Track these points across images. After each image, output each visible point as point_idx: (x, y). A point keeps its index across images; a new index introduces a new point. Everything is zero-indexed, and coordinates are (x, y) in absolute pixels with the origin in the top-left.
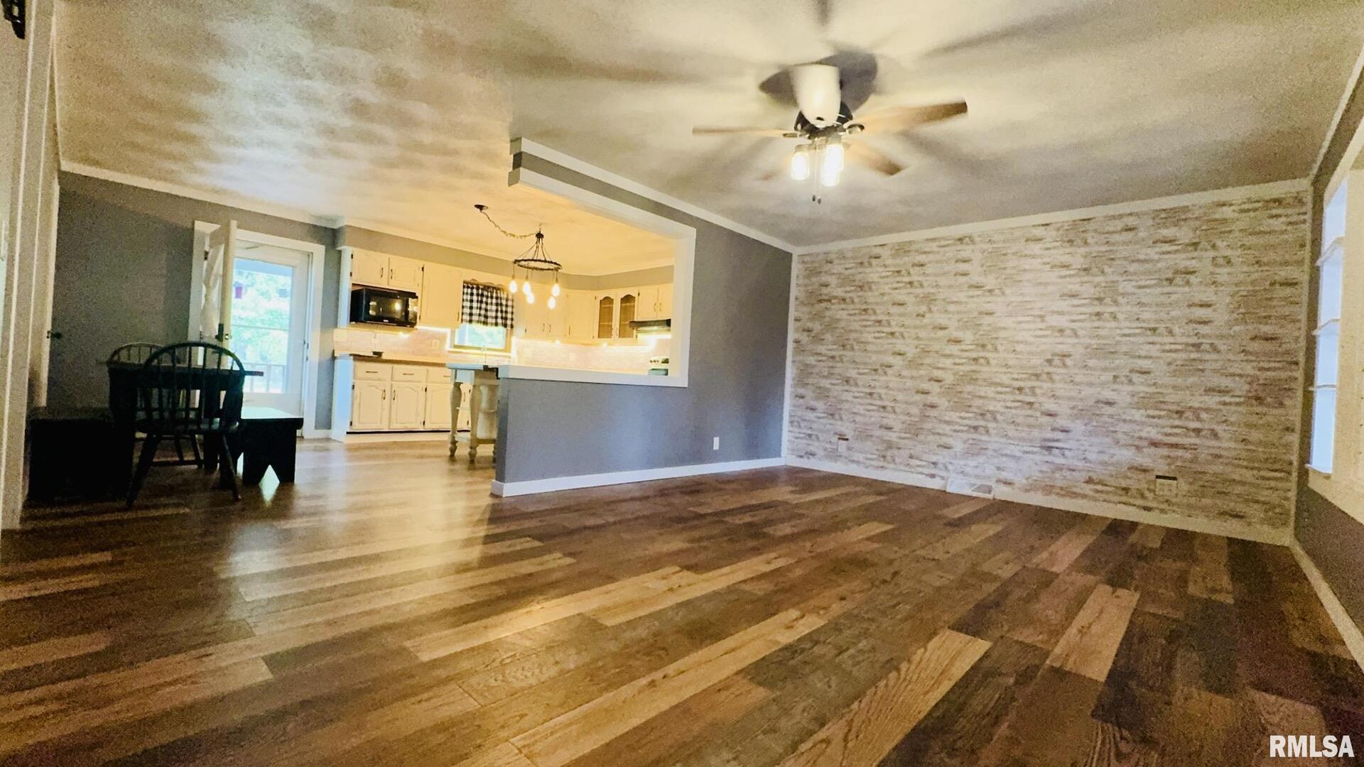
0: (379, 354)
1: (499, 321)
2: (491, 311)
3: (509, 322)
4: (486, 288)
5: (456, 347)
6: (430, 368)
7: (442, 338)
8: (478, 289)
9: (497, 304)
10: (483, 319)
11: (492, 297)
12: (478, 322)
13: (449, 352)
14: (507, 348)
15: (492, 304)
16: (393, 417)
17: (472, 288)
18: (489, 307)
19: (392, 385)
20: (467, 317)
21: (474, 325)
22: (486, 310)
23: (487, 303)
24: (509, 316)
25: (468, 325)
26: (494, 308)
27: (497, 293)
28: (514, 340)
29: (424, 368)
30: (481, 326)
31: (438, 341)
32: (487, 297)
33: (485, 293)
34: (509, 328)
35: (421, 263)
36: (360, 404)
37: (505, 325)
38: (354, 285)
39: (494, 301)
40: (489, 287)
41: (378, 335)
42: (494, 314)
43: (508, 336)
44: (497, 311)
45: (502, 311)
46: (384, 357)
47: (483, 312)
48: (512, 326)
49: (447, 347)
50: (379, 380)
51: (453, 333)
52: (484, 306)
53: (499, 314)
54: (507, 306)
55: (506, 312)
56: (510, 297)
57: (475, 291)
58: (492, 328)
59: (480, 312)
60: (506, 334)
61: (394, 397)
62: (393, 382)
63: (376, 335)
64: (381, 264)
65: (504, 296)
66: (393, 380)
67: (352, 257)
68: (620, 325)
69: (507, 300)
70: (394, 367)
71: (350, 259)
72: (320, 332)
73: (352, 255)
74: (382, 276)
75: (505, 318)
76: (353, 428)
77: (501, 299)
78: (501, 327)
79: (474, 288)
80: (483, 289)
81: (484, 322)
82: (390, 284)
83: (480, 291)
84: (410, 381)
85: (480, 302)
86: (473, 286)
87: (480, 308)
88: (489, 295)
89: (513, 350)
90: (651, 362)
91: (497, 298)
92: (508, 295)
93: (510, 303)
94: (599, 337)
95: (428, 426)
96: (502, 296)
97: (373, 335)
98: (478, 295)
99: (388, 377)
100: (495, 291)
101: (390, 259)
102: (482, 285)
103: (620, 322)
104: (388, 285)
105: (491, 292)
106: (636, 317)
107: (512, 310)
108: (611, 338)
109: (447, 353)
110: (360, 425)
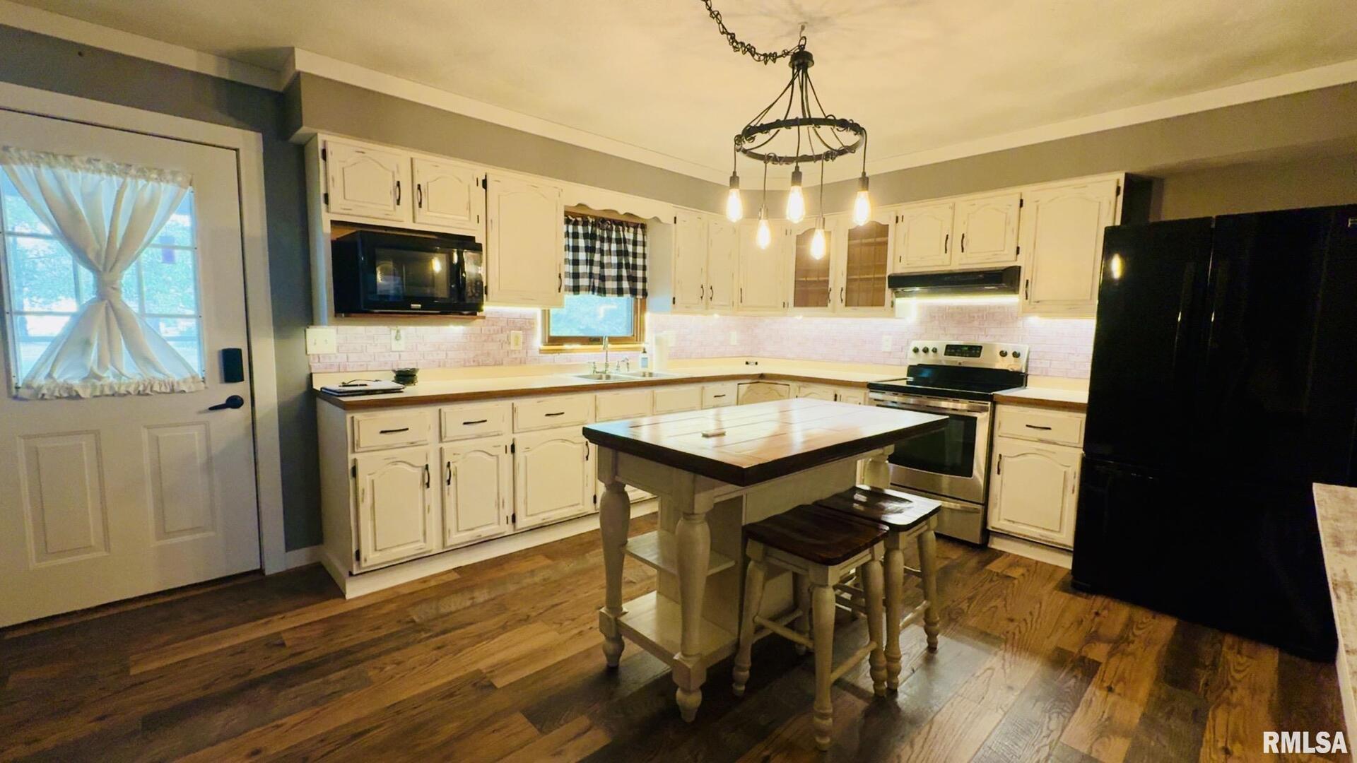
0: (406, 377)
1: (625, 285)
2: (610, 265)
3: (639, 286)
4: (601, 222)
5: (554, 340)
6: (520, 403)
7: (525, 326)
8: (585, 224)
9: (619, 253)
10: (597, 283)
11: (610, 240)
12: (592, 289)
13: (541, 351)
14: (637, 333)
15: (610, 252)
16: (450, 524)
17: (576, 224)
18: (606, 259)
19: (441, 450)
20: (569, 282)
21: (584, 296)
22: (602, 265)
23: (602, 252)
24: (640, 274)
25: (569, 297)
26: (614, 260)
27: (618, 231)
28: (648, 316)
29: (505, 404)
30: (595, 297)
32: (602, 240)
33: (598, 232)
34: (640, 297)
35: (480, 171)
36: (373, 508)
37: (633, 292)
38: (334, 223)
39: (614, 247)
40: (604, 221)
41: (402, 333)
42: (614, 272)
43: (640, 310)
44: (619, 266)
45: (627, 265)
46: (420, 386)
47: (596, 270)
48: (645, 293)
49: (537, 342)
50: (412, 444)
51: (546, 315)
52: (597, 257)
53: (624, 272)
54: (635, 255)
55: (635, 267)
56: (640, 238)
57: (580, 229)
58: (612, 298)
59: (591, 269)
60: (636, 307)
61: (448, 478)
62: (444, 445)
63: (398, 331)
64: (393, 173)
65: (629, 236)
66: (444, 440)
67: (324, 158)
68: (849, 281)
69: (635, 243)
70: (440, 410)
71: (321, 161)
72: (273, 340)
73: (324, 151)
74: (398, 202)
75: (632, 279)
76: (364, 565)
77: (625, 242)
78: (627, 296)
79: (581, 223)
80: (594, 225)
81: (599, 288)
82: (417, 220)
83: (590, 228)
84: (480, 437)
85: (590, 250)
86: (579, 219)
87: (590, 262)
88: (605, 236)
89: (649, 336)
90: (916, 350)
91: (618, 241)
92: (635, 234)
93: (640, 249)
94: (796, 304)
95: (523, 523)
96: (627, 237)
97: (394, 333)
98: (586, 236)
99: (432, 435)
100: (614, 227)
101: (412, 159)
102: (591, 217)
103: (847, 275)
104: (414, 222)
105: (607, 229)
106: (895, 267)
107: (644, 262)
108: (827, 306)
109: (538, 354)
110: (378, 554)
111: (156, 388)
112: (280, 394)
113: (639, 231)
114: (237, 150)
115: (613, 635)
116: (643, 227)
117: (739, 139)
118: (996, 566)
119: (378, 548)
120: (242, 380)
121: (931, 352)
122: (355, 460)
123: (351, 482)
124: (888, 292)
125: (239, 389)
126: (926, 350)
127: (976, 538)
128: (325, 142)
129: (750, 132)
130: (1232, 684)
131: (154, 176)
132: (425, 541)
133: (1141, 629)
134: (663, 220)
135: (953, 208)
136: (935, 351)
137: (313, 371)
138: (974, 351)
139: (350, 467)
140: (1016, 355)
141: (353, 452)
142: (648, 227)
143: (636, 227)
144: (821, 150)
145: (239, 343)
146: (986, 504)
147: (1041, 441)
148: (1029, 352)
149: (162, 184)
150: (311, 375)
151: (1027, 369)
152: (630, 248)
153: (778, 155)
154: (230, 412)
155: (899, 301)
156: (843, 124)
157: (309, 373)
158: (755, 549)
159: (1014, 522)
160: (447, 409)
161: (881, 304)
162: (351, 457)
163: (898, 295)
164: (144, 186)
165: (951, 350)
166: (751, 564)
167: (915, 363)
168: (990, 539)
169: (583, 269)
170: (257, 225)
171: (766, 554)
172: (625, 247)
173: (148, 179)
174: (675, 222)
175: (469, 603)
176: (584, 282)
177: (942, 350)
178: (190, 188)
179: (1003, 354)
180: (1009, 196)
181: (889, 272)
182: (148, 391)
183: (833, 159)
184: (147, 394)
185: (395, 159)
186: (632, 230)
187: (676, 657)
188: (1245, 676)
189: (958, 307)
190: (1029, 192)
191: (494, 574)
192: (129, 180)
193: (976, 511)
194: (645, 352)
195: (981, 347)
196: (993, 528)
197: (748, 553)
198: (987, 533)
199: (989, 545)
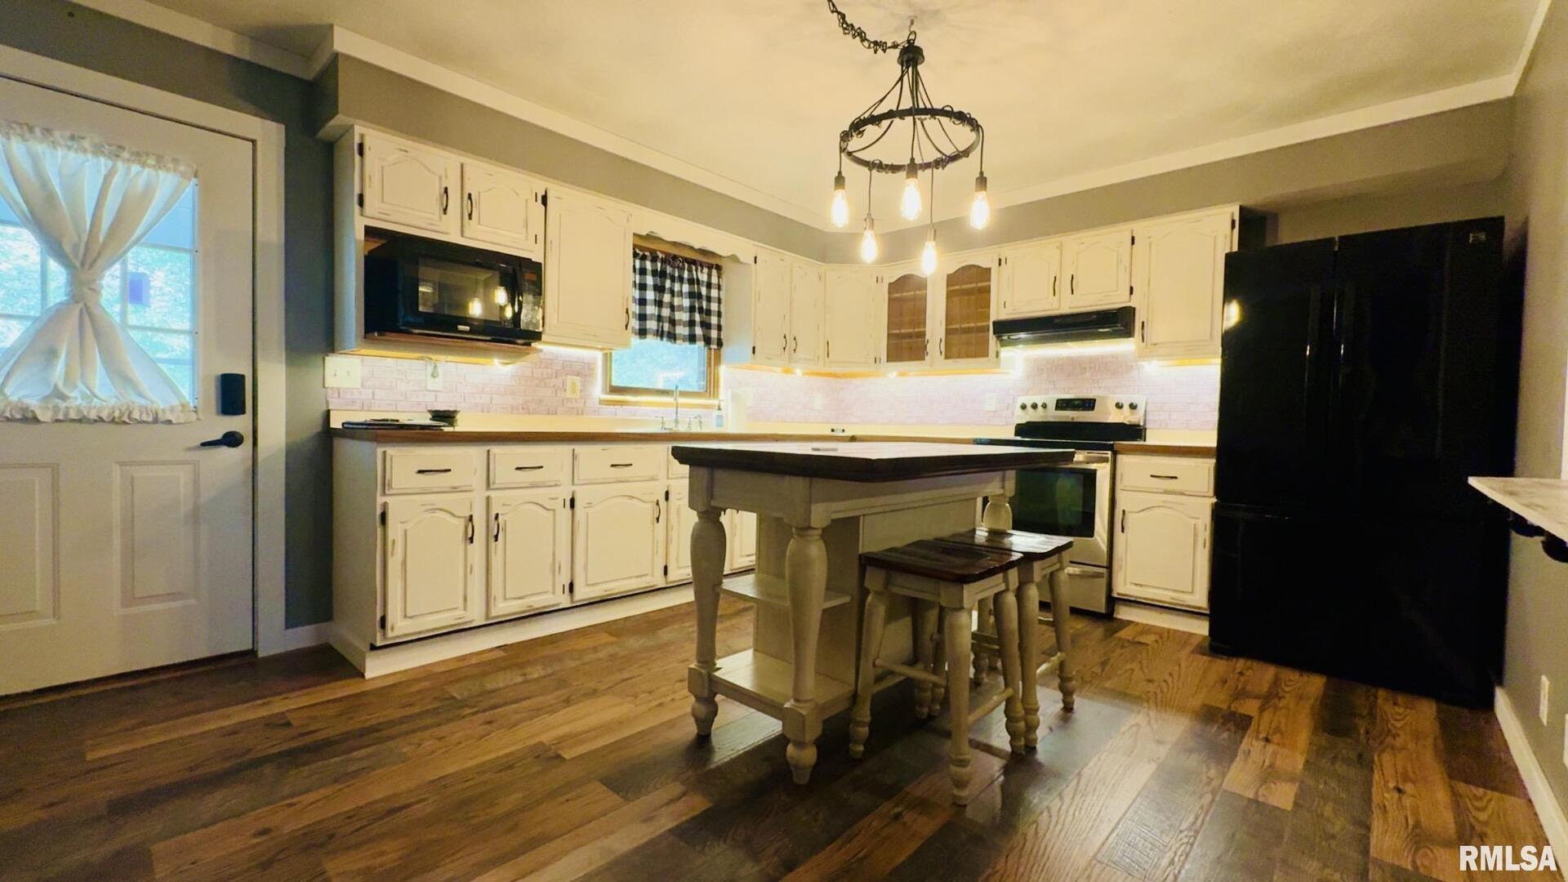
0: (447, 417)
1: (698, 331)
2: (681, 308)
3: (714, 334)
4: (671, 259)
5: (615, 390)
6: (582, 449)
7: (584, 372)
8: (654, 259)
9: (691, 295)
10: (666, 327)
11: (681, 279)
12: (660, 334)
13: (602, 402)
14: (711, 386)
15: (681, 294)
16: (496, 590)
17: (643, 258)
18: (677, 301)
19: (488, 498)
20: (635, 324)
21: (651, 340)
22: (672, 307)
23: (672, 292)
24: (714, 320)
25: (635, 340)
26: (686, 302)
27: (690, 271)
28: (723, 370)
29: (564, 450)
30: (666, 343)
31: (577, 379)
32: (673, 280)
33: (669, 270)
34: (714, 346)
35: (540, 185)
36: (404, 563)
37: (707, 340)
38: (370, 232)
39: (686, 288)
40: (675, 257)
41: (440, 369)
42: (685, 316)
43: (714, 361)
44: (692, 309)
45: (701, 310)
46: (462, 425)
47: (666, 312)
48: (720, 343)
49: (597, 391)
50: (455, 490)
51: (607, 358)
52: (667, 298)
53: (697, 317)
54: (709, 299)
55: (709, 312)
56: (714, 280)
57: (648, 265)
58: (682, 346)
59: (660, 311)
60: (709, 358)
61: (495, 533)
62: (492, 494)
63: (435, 367)
64: (440, 178)
65: (703, 277)
66: (492, 487)
67: (361, 153)
68: (948, 332)
69: (709, 286)
70: (489, 451)
71: (357, 157)
72: (284, 365)
73: (361, 146)
74: (445, 210)
75: (706, 326)
76: (390, 634)
77: (698, 284)
78: (700, 344)
79: (650, 258)
80: (663, 261)
81: (669, 333)
82: (466, 234)
83: (659, 265)
84: (533, 486)
85: (659, 289)
86: (647, 254)
87: (659, 303)
88: (677, 274)
89: (724, 393)
90: (1024, 407)
91: (691, 281)
92: (709, 276)
93: (714, 293)
94: (889, 359)
95: (582, 593)
96: (700, 278)
97: (430, 369)
98: (654, 273)
99: (478, 481)
100: (686, 265)
101: (462, 166)
102: (662, 252)
103: (947, 325)
104: (462, 236)
105: (678, 267)
106: (998, 312)
107: (719, 307)
108: (924, 359)
109: (598, 405)
110: (408, 622)
111: (136, 415)
112: (288, 434)
113: (714, 272)
114: (254, 142)
115: (706, 694)
116: (719, 268)
117: (846, 136)
118: (1124, 634)
119: (408, 615)
120: (243, 412)
121: (1040, 408)
122: (385, 505)
123: (379, 531)
124: (992, 338)
125: (238, 424)
126: (1035, 406)
127: (1101, 607)
128: (362, 136)
129: (858, 126)
130: (1393, 732)
131: (151, 161)
132: (465, 609)
133: (1288, 686)
134: (742, 259)
135: (1061, 248)
136: (1044, 406)
137: (330, 408)
138: (1088, 404)
139: (379, 512)
140: (1133, 407)
141: (384, 493)
142: (724, 268)
143: (710, 267)
144: (931, 156)
145: (242, 368)
146: (1110, 567)
147: (1166, 492)
148: (1146, 404)
149: (160, 172)
150: (328, 412)
151: (1145, 421)
152: (704, 291)
153: (885, 162)
154: (225, 451)
155: (1006, 352)
156: (961, 117)
157: (325, 409)
158: (875, 579)
159: (1141, 586)
160: (497, 450)
161: (985, 354)
162: (380, 500)
163: (1003, 344)
164: (138, 174)
165: (1063, 404)
166: (870, 598)
167: (1023, 421)
168: (1116, 608)
169: (651, 310)
170: (273, 229)
171: (887, 583)
172: (699, 289)
173: (144, 165)
174: (755, 262)
175: (520, 679)
176: (652, 325)
177: (1052, 405)
178: (194, 181)
179: (1119, 406)
180: (1119, 234)
181: (993, 317)
182: (125, 419)
183: (944, 167)
184: (125, 423)
185: (443, 162)
186: (706, 270)
187: (787, 705)
188: (1406, 724)
189: (1068, 358)
190: (1141, 228)
191: (549, 651)
192: (120, 164)
193: (1098, 576)
194: (719, 409)
195: (1095, 400)
196: (1118, 594)
197: (867, 584)
198: (1112, 601)
199: (1115, 616)
